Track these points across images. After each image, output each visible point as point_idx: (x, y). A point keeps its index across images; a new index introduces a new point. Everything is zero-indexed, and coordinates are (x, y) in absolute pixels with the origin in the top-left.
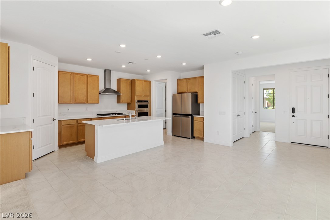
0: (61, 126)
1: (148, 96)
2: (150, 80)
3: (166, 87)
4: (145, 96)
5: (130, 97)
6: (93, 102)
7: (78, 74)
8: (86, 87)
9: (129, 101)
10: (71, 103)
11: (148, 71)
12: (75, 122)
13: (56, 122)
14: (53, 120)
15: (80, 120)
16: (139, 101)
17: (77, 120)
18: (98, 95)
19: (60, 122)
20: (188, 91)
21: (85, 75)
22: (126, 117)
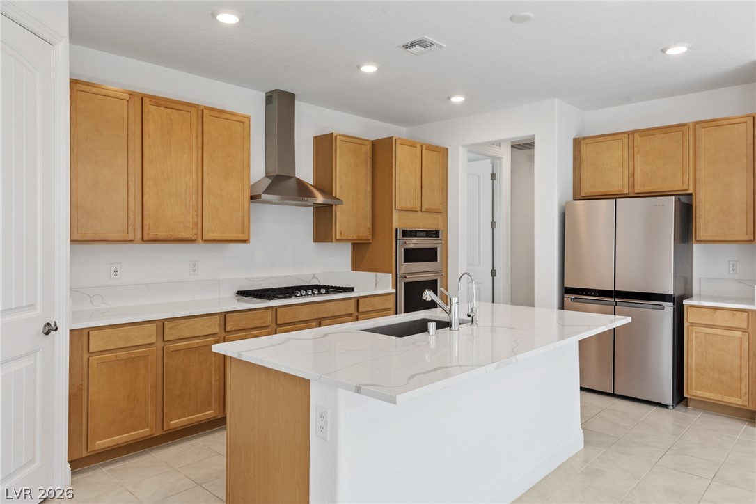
0: (85, 356)
1: (438, 212)
2: (446, 146)
3: (493, 177)
4: (428, 211)
5: (369, 215)
6: (227, 236)
8: (194, 166)
9: (365, 233)
10: (131, 241)
11: (457, 99)
12: (149, 336)
13: (61, 340)
14: (47, 333)
15: (174, 323)
16: (408, 234)
17: (162, 324)
18: (246, 205)
19: (79, 337)
20: (638, 189)
21: (193, 110)
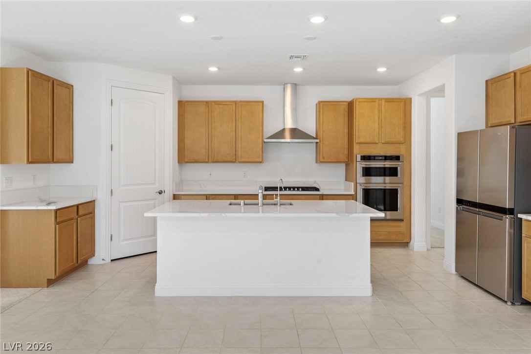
1: (400, 143)
2: (410, 96)
4: (387, 143)
5: (346, 147)
6: (250, 160)
7: (218, 103)
8: (234, 129)
10: (207, 162)
14: (160, 194)
16: (365, 158)
17: (208, 196)
18: (261, 145)
20: (520, 119)
21: (234, 104)
22: (324, 197)
